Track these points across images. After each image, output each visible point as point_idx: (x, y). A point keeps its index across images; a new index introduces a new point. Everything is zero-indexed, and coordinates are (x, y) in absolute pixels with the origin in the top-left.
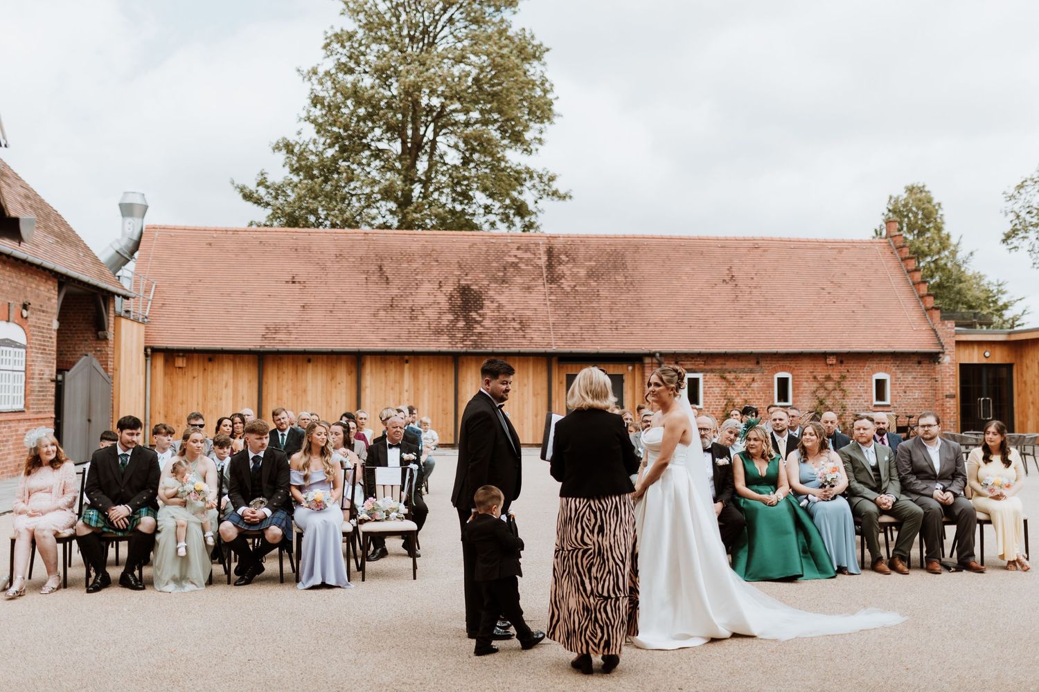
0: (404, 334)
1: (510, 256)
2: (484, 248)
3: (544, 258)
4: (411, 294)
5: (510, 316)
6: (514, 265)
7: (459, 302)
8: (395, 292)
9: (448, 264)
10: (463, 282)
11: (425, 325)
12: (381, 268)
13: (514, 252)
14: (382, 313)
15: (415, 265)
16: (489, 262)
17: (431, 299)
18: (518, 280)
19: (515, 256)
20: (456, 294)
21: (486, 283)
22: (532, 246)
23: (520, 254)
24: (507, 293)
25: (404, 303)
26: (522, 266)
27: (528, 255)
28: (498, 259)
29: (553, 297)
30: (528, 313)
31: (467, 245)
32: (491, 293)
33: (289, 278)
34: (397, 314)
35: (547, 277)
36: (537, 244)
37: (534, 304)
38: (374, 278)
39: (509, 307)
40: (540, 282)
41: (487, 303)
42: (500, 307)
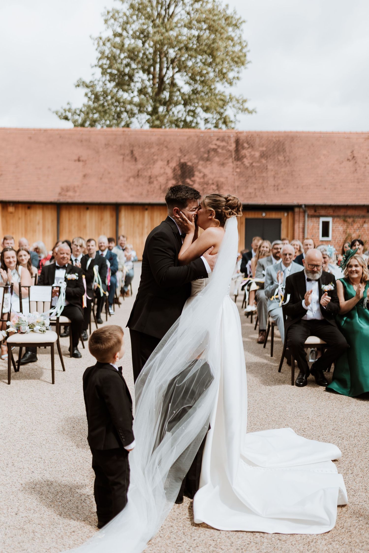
0: (145, 192)
1: (212, 145)
2: (196, 140)
3: (234, 145)
4: (150, 168)
5: (210, 182)
6: (215, 150)
7: (179, 172)
8: (140, 166)
9: (174, 149)
10: (182, 161)
11: (157, 187)
12: (132, 152)
13: (215, 142)
14: (132, 180)
15: (153, 150)
16: (199, 148)
17: (162, 171)
18: (217, 159)
19: (216, 145)
20: (178, 168)
21: (196, 161)
22: (226, 138)
23: (218, 143)
24: (209, 167)
25: (145, 174)
26: (220, 150)
27: (223, 144)
28: (205, 146)
29: (238, 170)
30: (222, 180)
31: (185, 138)
32: (200, 167)
33: (76, 158)
34: (141, 181)
35: (235, 157)
36: (229, 137)
37: (226, 174)
38: (128, 158)
39: (210, 176)
40: (231, 160)
41: (197, 173)
42: (204, 176)
